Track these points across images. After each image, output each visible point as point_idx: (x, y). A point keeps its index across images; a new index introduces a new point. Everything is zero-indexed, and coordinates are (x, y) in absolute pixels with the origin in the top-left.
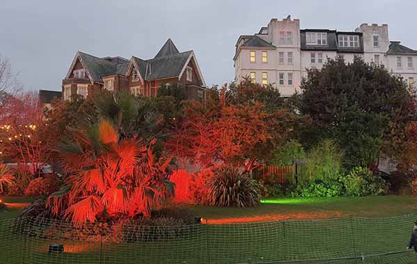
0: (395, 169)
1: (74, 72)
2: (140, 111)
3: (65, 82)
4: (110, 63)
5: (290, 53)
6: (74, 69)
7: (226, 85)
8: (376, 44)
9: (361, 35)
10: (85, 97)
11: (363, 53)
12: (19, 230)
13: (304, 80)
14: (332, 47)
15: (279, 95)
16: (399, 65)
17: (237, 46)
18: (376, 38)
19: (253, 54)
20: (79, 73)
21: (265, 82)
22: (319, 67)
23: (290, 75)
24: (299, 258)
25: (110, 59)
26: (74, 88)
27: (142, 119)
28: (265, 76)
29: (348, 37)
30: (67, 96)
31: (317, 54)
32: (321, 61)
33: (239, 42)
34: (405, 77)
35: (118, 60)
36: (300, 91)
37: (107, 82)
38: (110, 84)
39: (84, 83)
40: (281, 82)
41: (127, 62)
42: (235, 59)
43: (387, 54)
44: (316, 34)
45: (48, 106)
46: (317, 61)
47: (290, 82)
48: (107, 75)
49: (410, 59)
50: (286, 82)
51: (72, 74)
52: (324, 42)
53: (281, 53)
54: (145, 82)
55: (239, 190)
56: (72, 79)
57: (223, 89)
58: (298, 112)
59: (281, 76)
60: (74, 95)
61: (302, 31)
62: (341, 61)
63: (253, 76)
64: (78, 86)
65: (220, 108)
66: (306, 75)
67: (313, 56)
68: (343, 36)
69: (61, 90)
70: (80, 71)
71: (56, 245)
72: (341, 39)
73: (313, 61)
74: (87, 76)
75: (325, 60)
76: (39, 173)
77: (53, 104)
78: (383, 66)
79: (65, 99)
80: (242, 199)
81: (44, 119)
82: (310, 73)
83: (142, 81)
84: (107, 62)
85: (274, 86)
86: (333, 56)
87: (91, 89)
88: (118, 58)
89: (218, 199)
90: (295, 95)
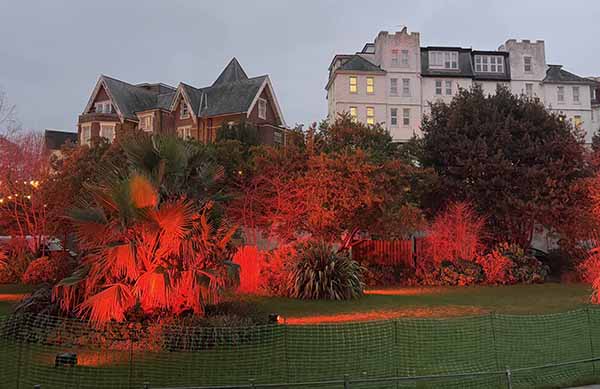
0: (556, 246)
1: (96, 105)
2: (191, 161)
3: (82, 120)
4: (148, 92)
5: (406, 81)
6: (95, 101)
7: (315, 125)
8: (528, 68)
9: (506, 55)
10: (112, 141)
11: (509, 80)
12: (13, 333)
13: (425, 119)
14: (466, 73)
15: (390, 139)
16: (561, 98)
17: (331, 69)
18: (527, 60)
19: (353, 81)
20: (103, 107)
21: (370, 121)
22: (448, 100)
23: (406, 111)
24: (418, 373)
25: (148, 87)
26: (96, 128)
27: (194, 173)
28: (370, 113)
29: (489, 58)
30: (85, 140)
31: (444, 81)
32: (450, 93)
33: (333, 64)
34: (569, 116)
35: (160, 88)
36: (421, 135)
37: (143, 119)
38: (147, 122)
39: (110, 121)
40: (394, 122)
41: (172, 90)
42: (328, 88)
43: (543, 83)
44: (444, 53)
45: (58, 153)
46: (444, 91)
47: (406, 122)
48: (143, 109)
49: (576, 89)
50: (400, 121)
51: (92, 108)
52: (454, 64)
53: (394, 81)
54: (199, 119)
55: (332, 276)
56: (92, 116)
57: (311, 131)
58: (417, 164)
59: (394, 113)
60: (96, 139)
61: (422, 49)
62: (478, 92)
63: (353, 112)
64: (102, 124)
65: (307, 157)
66: (428, 112)
67: (439, 84)
68: (482, 57)
69: (76, 132)
70: (104, 104)
71: (66, 355)
72: (479, 61)
73: (439, 92)
74: (114, 111)
75: (455, 91)
76: (43, 251)
77: (64, 151)
78: (537, 100)
79: (82, 143)
80: (337, 288)
81: (52, 172)
82: (434, 110)
83: (194, 118)
84: (144, 91)
85: (383, 127)
86: (467, 85)
87: (120, 129)
88: (159, 86)
89: (302, 289)
90: (413, 139)
